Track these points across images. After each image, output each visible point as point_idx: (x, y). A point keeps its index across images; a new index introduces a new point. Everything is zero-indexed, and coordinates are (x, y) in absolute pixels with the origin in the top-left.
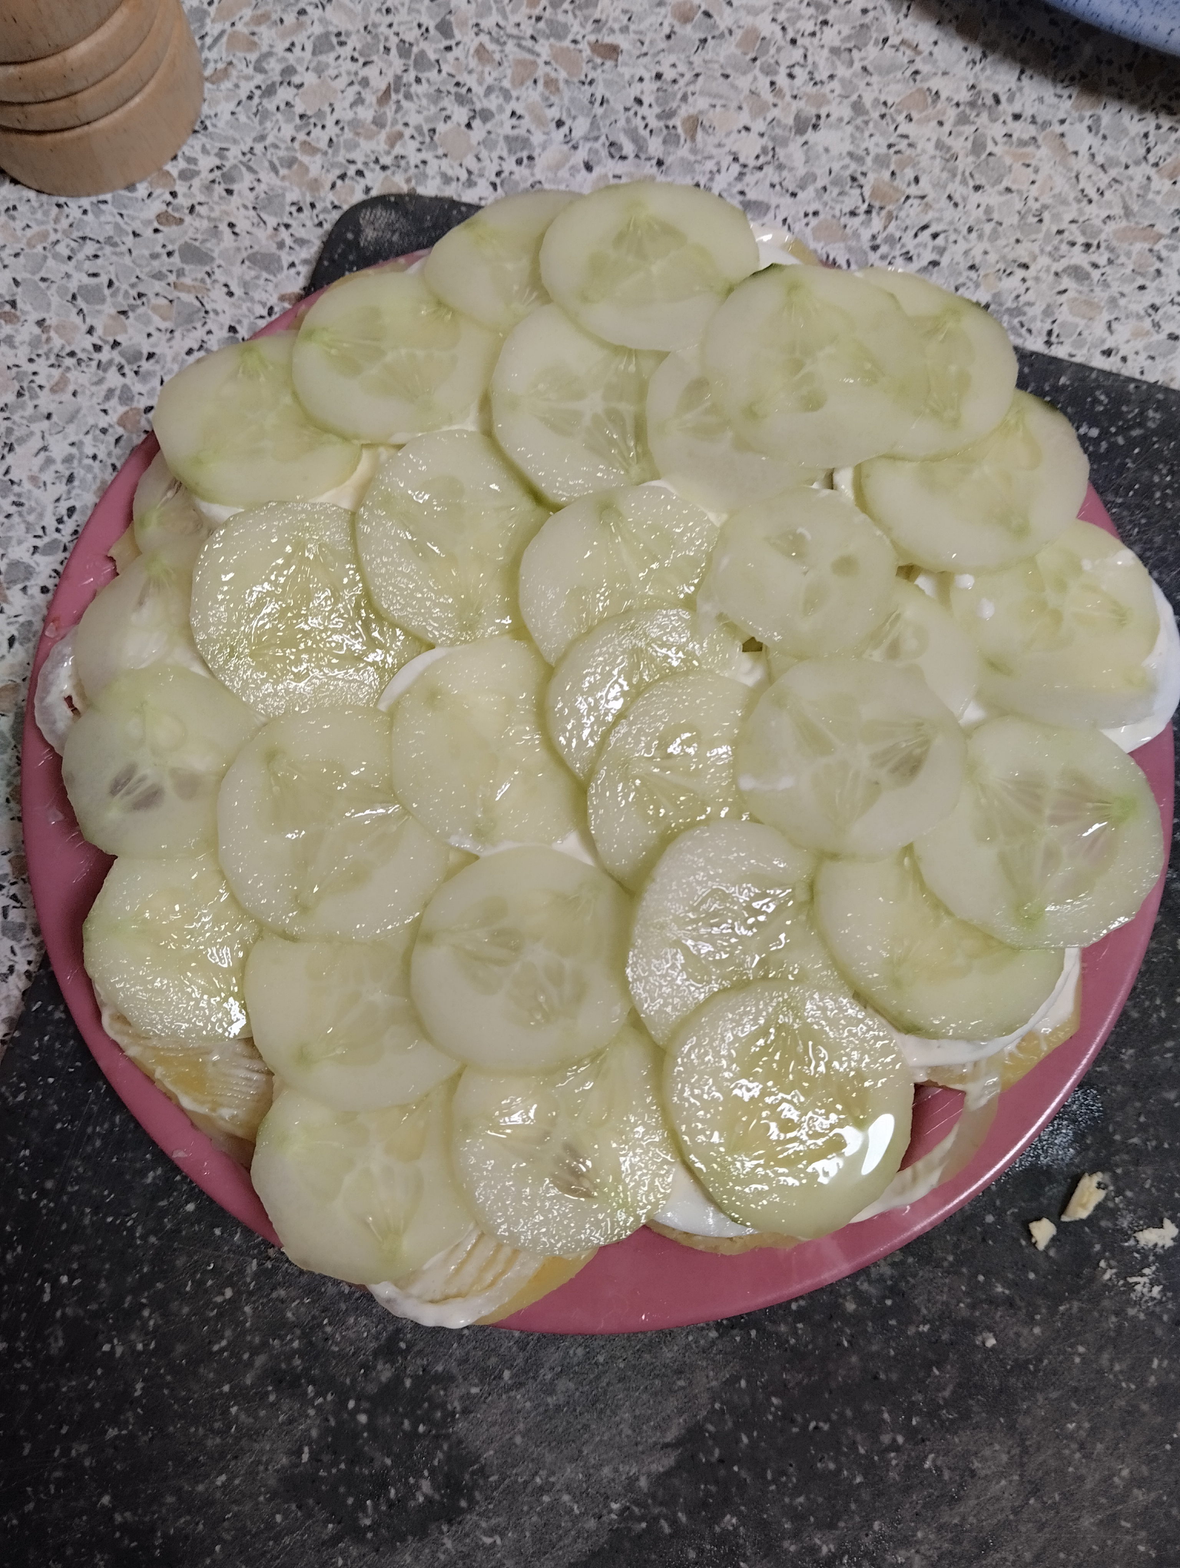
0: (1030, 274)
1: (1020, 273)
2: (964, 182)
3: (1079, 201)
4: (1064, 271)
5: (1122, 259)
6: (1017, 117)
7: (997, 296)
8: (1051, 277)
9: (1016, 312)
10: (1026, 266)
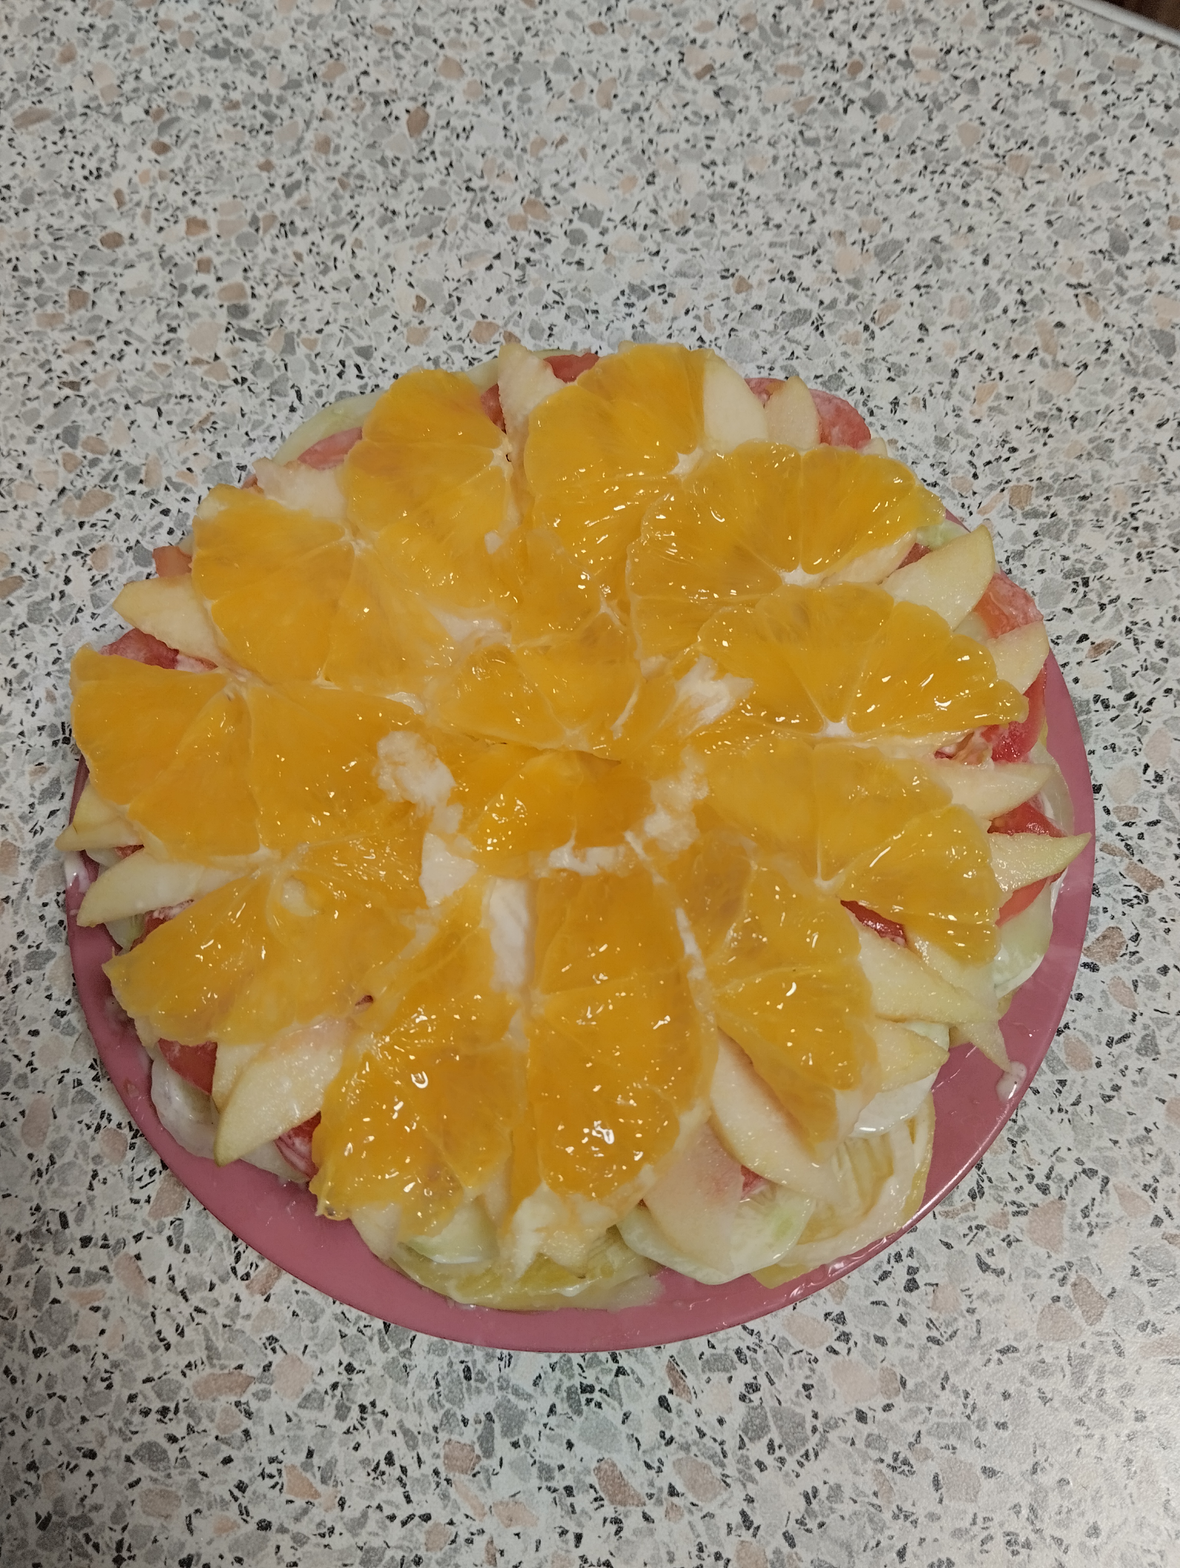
0: (99, 1462)
1: (86, 1465)
2: (23, 1348)
3: (153, 1348)
4: (136, 1453)
5: (205, 1424)
6: (86, 1242)
7: (59, 1502)
8: (122, 1463)
9: (83, 1521)
10: (92, 1455)
